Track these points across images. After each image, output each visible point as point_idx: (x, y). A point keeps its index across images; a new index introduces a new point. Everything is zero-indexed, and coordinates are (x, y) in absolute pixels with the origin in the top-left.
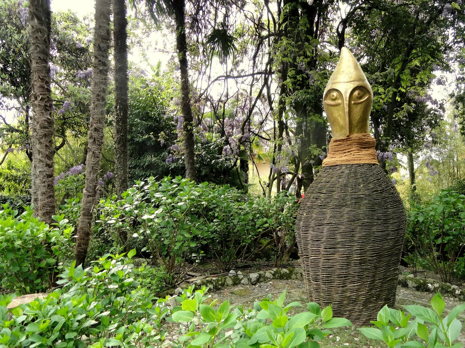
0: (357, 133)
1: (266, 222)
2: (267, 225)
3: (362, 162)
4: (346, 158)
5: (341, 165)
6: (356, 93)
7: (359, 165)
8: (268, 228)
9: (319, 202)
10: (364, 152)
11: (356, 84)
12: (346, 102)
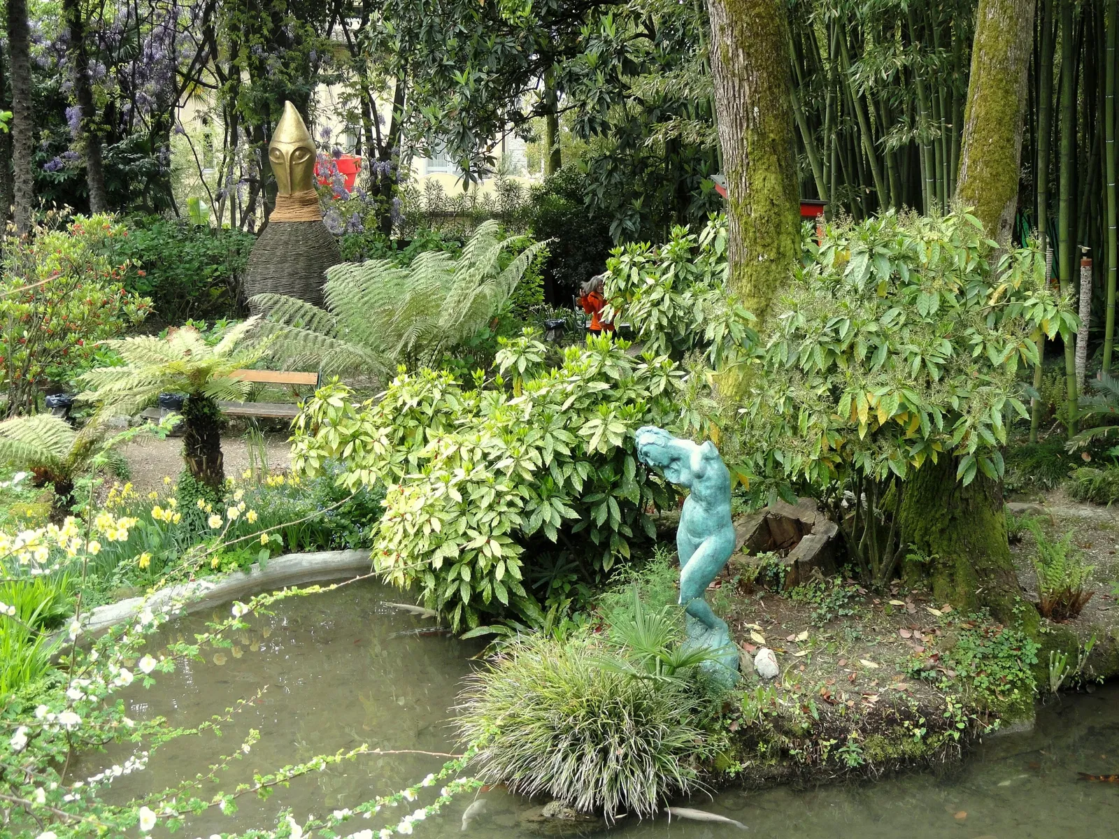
0: (300, 191)
1: (216, 270)
2: (217, 274)
3: (303, 220)
4: (288, 215)
5: (285, 223)
6: (297, 153)
7: (301, 223)
8: (219, 276)
9: (263, 259)
10: (306, 209)
11: (297, 145)
12: (288, 164)
